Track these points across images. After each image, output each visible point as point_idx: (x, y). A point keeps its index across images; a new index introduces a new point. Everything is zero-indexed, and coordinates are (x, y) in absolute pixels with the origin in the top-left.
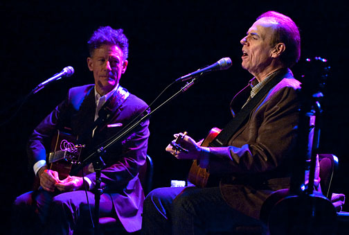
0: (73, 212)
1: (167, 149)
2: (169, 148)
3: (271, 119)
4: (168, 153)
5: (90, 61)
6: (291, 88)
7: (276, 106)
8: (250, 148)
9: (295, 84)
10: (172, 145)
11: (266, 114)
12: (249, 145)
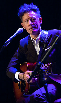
0: (43, 98)
5: (23, 24)
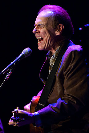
1: (9, 124)
2: (11, 122)
3: (69, 76)
4: (12, 125)
6: (75, 51)
7: (70, 66)
8: (62, 100)
9: (77, 47)
10: (12, 119)
11: (64, 73)
12: (61, 98)
